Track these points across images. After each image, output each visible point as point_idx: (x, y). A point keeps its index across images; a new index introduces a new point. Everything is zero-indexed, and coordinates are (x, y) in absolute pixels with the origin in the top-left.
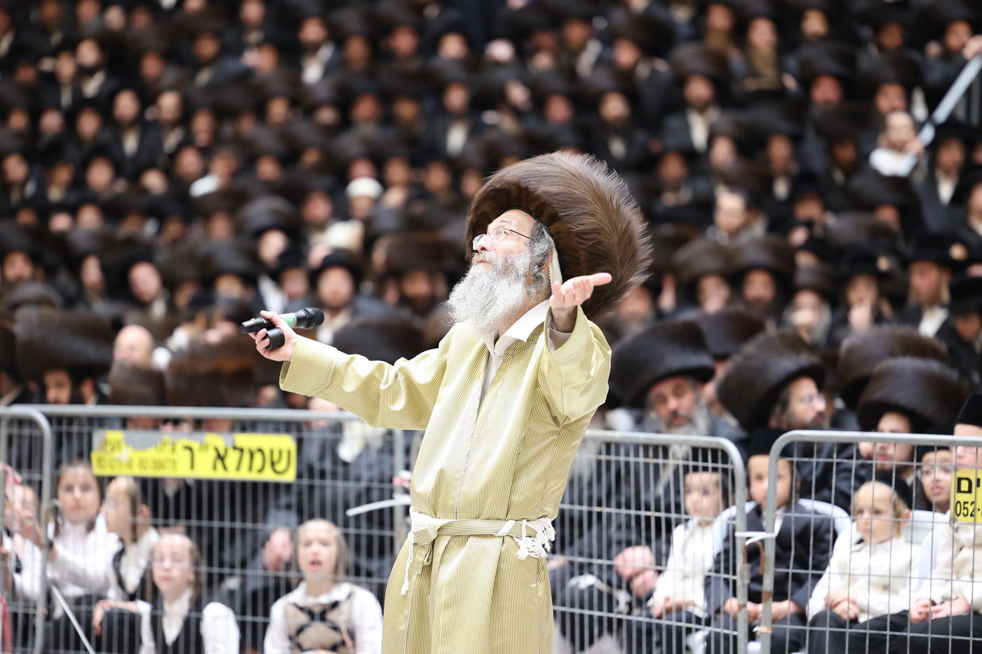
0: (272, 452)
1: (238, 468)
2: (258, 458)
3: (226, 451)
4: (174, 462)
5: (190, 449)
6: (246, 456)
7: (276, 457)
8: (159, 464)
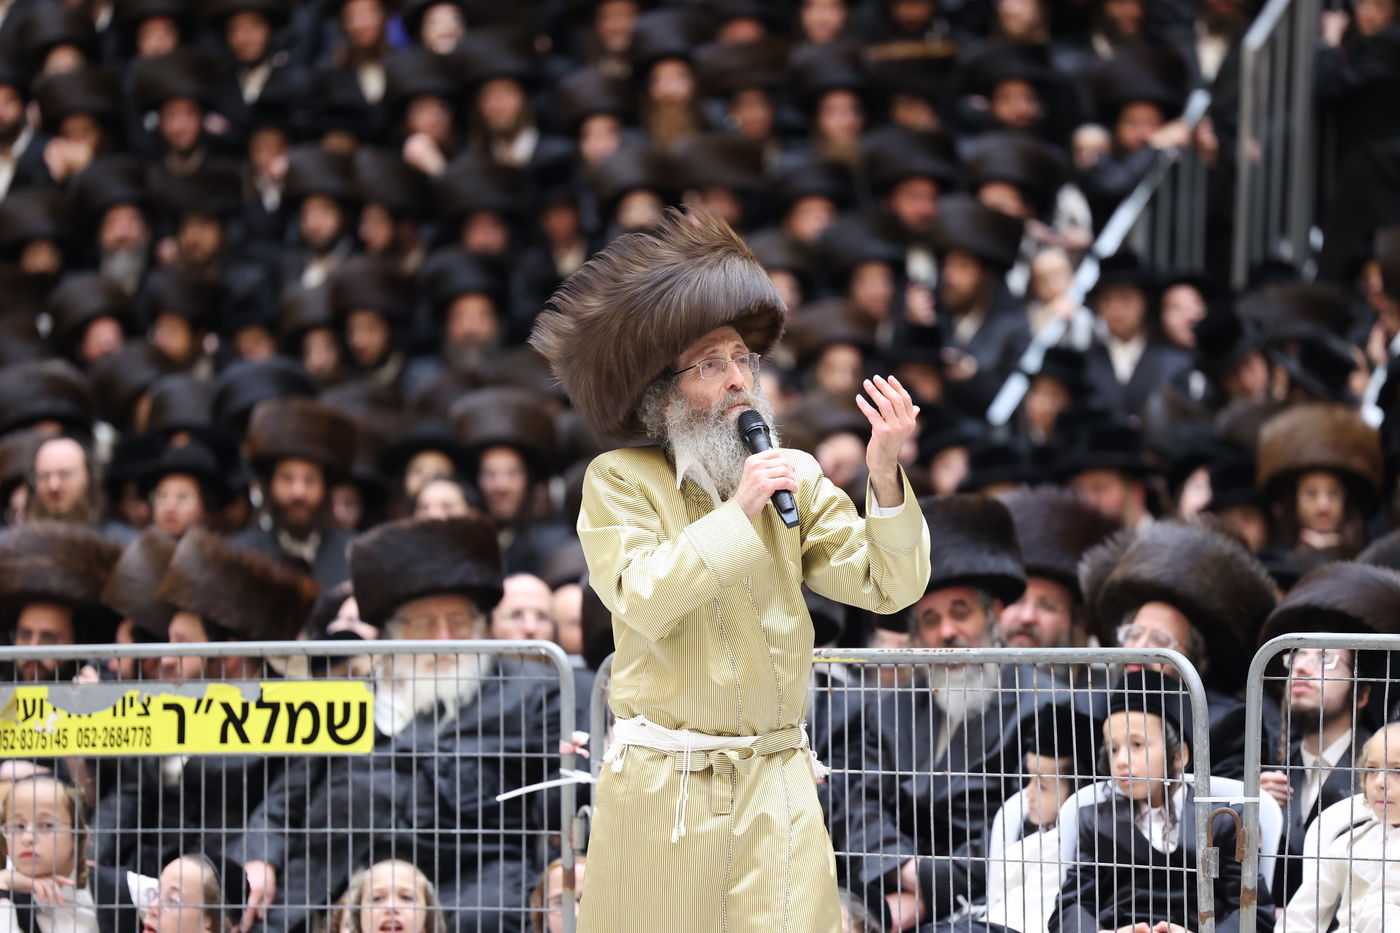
0: (331, 707)
1: (267, 739)
2: (305, 721)
3: (245, 707)
4: (147, 731)
5: (179, 709)
6: (283, 717)
7: (338, 718)
8: (119, 736)
